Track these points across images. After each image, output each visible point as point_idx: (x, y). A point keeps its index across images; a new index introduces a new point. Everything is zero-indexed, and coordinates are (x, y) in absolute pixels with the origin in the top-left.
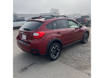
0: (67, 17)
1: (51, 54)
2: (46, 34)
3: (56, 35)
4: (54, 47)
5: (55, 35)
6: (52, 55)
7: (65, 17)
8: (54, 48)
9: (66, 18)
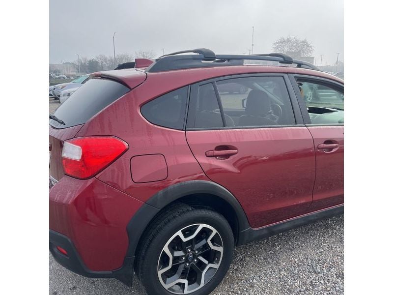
0: (299, 65)
1: (160, 272)
2: (128, 155)
3: (204, 160)
4: (179, 233)
5: (192, 160)
6: (166, 276)
7: (287, 61)
8: (184, 240)
9: (293, 68)
